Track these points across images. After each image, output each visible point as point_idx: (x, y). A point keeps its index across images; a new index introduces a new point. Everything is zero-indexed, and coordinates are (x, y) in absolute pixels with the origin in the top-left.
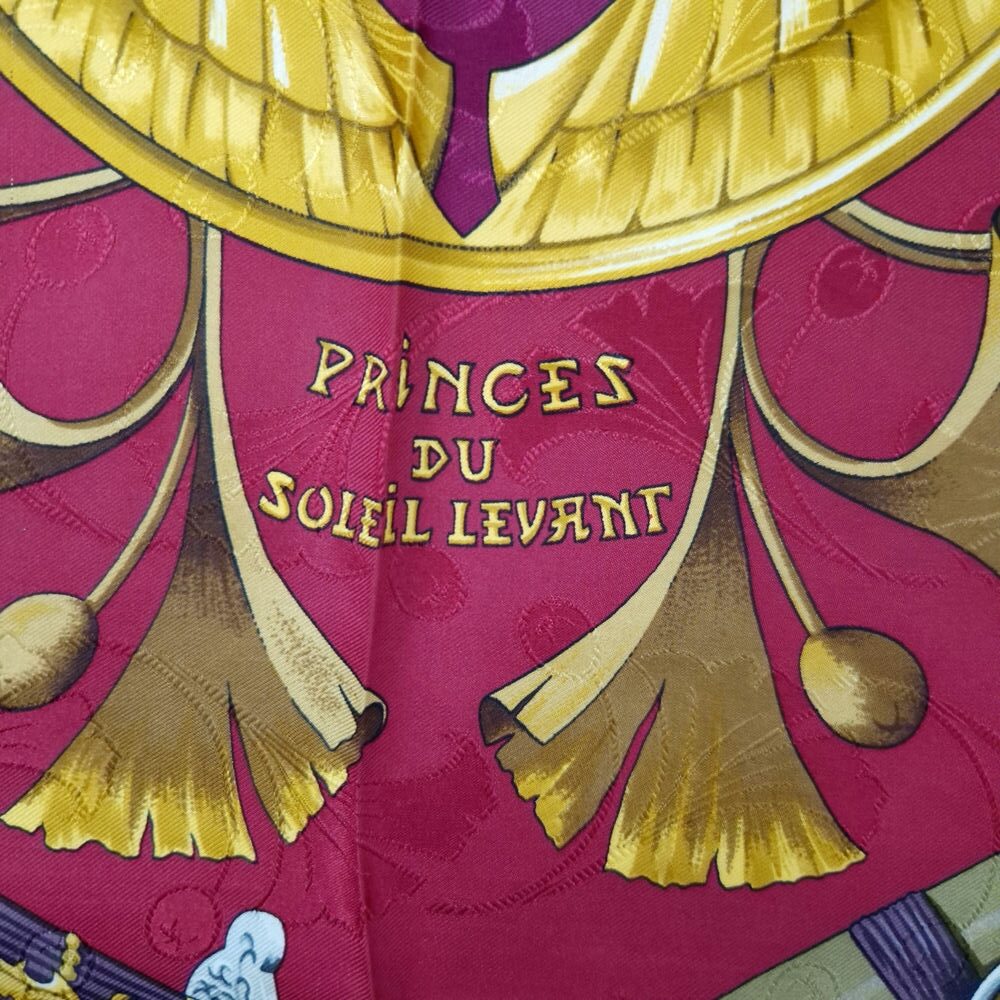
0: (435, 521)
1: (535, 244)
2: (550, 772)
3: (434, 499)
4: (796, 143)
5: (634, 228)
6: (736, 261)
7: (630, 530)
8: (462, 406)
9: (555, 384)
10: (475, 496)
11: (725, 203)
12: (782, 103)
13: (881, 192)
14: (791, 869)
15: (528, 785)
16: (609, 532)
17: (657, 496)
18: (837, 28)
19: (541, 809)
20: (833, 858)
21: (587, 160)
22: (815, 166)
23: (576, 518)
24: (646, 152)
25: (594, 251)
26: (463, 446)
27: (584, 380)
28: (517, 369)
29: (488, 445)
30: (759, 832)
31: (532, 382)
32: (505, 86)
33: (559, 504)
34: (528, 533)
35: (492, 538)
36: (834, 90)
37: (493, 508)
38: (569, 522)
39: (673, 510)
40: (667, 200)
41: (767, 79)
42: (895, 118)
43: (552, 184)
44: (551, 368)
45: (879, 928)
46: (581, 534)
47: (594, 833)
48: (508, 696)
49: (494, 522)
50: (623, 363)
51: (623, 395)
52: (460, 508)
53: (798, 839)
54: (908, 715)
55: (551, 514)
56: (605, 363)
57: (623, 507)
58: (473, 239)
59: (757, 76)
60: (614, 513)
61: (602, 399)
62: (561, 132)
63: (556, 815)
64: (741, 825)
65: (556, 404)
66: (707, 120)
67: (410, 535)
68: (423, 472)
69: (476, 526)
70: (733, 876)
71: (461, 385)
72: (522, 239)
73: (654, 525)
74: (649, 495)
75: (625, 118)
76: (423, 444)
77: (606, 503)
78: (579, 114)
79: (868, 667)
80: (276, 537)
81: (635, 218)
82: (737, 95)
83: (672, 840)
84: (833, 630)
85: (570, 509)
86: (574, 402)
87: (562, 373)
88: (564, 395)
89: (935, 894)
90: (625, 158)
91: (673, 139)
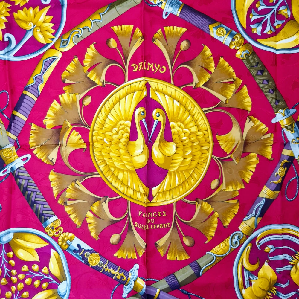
0: (150, 227)
1: (157, 202)
2: (161, 249)
3: (149, 225)
4: (178, 193)
5: (165, 201)
6: (174, 203)
7: (167, 227)
8: (151, 216)
9: (159, 214)
10: (153, 224)
11: (173, 198)
12: (177, 190)
13: (186, 197)
14: (184, 259)
15: (159, 251)
16: (165, 227)
17: (169, 224)
18: (181, 184)
19: (161, 253)
20: (188, 257)
21: (161, 195)
22: (180, 195)
23: (162, 226)
24: (166, 194)
25: (162, 202)
26: (152, 220)
27: (162, 214)
28: (156, 213)
29: (154, 220)
30: (181, 255)
31: (157, 214)
32: (153, 189)
33: (160, 225)
34: (158, 227)
35: (155, 228)
36: (181, 189)
37: (155, 225)
38: (161, 226)
39: (170, 225)
40: (168, 198)
41: (175, 188)
42: (186, 191)
43: (158, 197)
44: (159, 213)
45: (192, 264)
46: (163, 227)
47: (166, 256)
48: (157, 242)
49: (155, 226)
50: (165, 212)
51: (165, 215)
52: (152, 225)
53: (184, 256)
54: (193, 244)
55: (160, 226)
56: (163, 212)
57: (166, 225)
58: (151, 202)
59: (174, 188)
60: (165, 226)
61: (163, 215)
62: (158, 192)
64: (179, 254)
65: (159, 216)
66: (170, 191)
67: (148, 228)
68: (148, 222)
69: (153, 227)
70: (178, 259)
71: (151, 214)
72: (156, 202)
73: (169, 226)
74: (168, 224)
75: (163, 191)
76: (148, 220)
77: (164, 224)
78: (159, 191)
79: (189, 239)
80: (136, 228)
81: (165, 200)
82: (173, 189)
83: (173, 256)
84: (186, 236)
85: (161, 225)
86: (161, 216)
87: (160, 213)
88: (160, 215)
89: (197, 261)
90: (164, 195)
91: (168, 193)
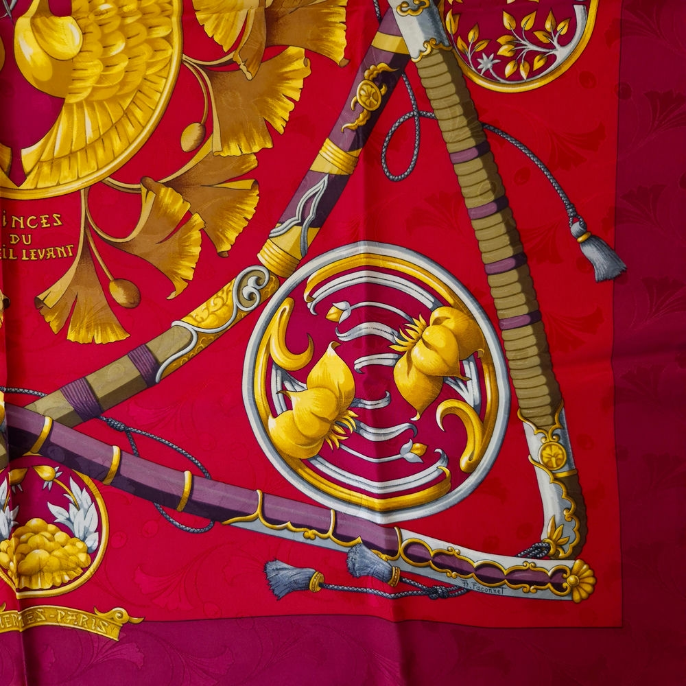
63: (55, 327)
